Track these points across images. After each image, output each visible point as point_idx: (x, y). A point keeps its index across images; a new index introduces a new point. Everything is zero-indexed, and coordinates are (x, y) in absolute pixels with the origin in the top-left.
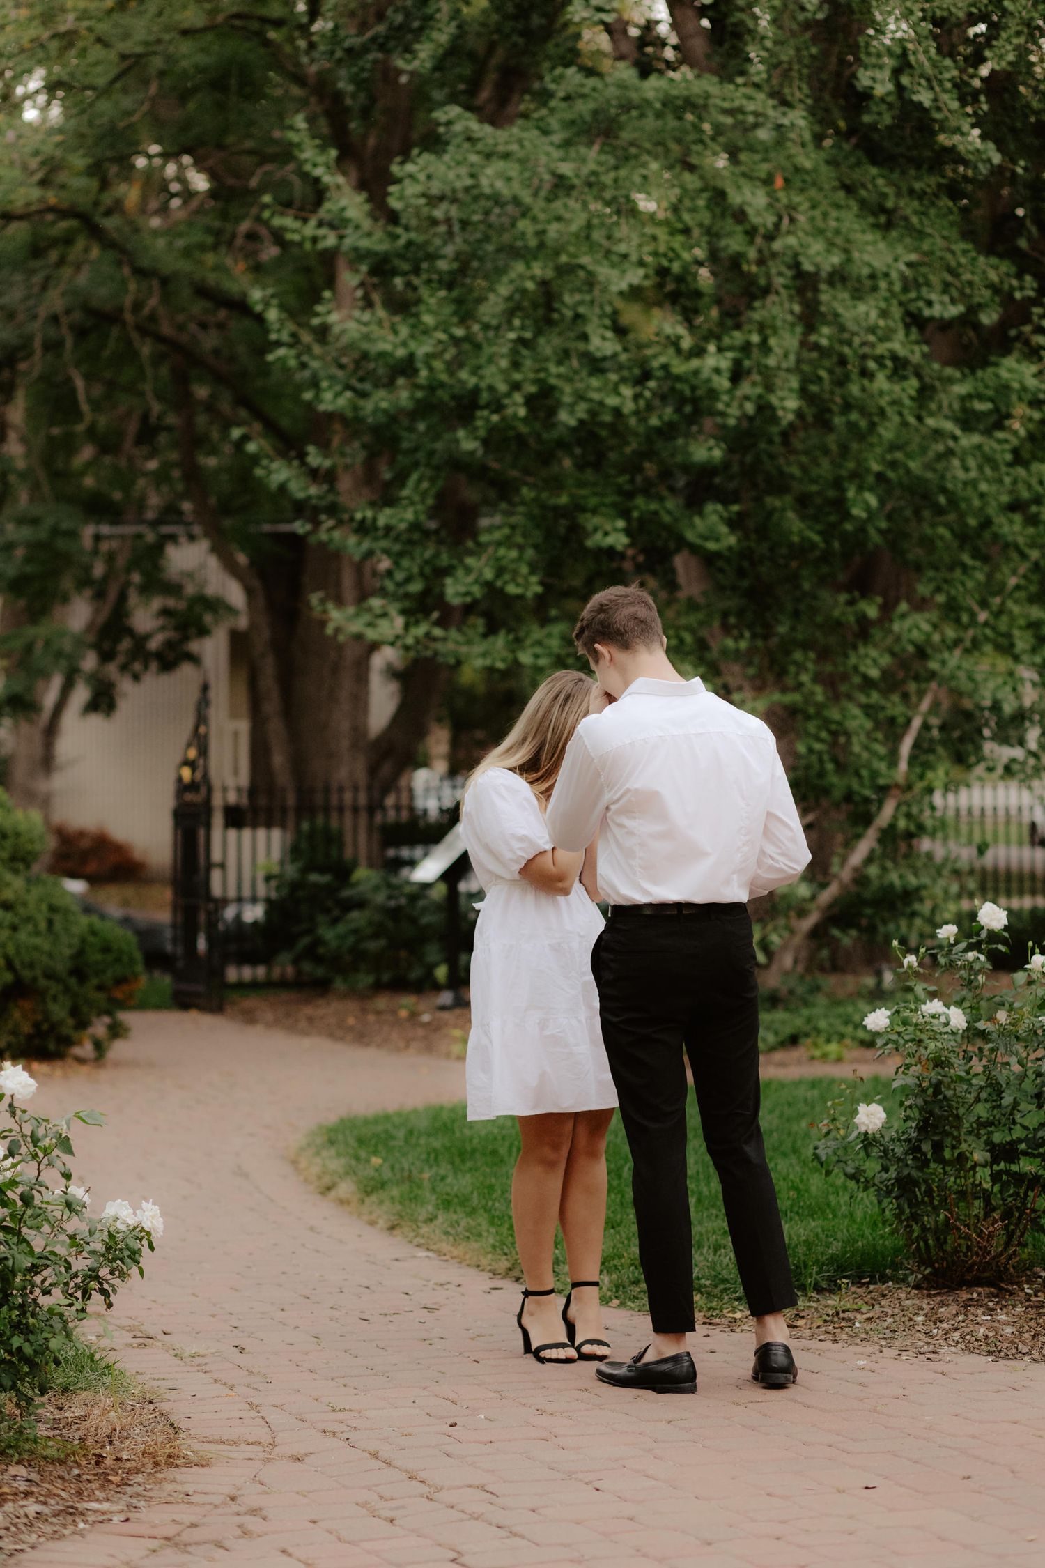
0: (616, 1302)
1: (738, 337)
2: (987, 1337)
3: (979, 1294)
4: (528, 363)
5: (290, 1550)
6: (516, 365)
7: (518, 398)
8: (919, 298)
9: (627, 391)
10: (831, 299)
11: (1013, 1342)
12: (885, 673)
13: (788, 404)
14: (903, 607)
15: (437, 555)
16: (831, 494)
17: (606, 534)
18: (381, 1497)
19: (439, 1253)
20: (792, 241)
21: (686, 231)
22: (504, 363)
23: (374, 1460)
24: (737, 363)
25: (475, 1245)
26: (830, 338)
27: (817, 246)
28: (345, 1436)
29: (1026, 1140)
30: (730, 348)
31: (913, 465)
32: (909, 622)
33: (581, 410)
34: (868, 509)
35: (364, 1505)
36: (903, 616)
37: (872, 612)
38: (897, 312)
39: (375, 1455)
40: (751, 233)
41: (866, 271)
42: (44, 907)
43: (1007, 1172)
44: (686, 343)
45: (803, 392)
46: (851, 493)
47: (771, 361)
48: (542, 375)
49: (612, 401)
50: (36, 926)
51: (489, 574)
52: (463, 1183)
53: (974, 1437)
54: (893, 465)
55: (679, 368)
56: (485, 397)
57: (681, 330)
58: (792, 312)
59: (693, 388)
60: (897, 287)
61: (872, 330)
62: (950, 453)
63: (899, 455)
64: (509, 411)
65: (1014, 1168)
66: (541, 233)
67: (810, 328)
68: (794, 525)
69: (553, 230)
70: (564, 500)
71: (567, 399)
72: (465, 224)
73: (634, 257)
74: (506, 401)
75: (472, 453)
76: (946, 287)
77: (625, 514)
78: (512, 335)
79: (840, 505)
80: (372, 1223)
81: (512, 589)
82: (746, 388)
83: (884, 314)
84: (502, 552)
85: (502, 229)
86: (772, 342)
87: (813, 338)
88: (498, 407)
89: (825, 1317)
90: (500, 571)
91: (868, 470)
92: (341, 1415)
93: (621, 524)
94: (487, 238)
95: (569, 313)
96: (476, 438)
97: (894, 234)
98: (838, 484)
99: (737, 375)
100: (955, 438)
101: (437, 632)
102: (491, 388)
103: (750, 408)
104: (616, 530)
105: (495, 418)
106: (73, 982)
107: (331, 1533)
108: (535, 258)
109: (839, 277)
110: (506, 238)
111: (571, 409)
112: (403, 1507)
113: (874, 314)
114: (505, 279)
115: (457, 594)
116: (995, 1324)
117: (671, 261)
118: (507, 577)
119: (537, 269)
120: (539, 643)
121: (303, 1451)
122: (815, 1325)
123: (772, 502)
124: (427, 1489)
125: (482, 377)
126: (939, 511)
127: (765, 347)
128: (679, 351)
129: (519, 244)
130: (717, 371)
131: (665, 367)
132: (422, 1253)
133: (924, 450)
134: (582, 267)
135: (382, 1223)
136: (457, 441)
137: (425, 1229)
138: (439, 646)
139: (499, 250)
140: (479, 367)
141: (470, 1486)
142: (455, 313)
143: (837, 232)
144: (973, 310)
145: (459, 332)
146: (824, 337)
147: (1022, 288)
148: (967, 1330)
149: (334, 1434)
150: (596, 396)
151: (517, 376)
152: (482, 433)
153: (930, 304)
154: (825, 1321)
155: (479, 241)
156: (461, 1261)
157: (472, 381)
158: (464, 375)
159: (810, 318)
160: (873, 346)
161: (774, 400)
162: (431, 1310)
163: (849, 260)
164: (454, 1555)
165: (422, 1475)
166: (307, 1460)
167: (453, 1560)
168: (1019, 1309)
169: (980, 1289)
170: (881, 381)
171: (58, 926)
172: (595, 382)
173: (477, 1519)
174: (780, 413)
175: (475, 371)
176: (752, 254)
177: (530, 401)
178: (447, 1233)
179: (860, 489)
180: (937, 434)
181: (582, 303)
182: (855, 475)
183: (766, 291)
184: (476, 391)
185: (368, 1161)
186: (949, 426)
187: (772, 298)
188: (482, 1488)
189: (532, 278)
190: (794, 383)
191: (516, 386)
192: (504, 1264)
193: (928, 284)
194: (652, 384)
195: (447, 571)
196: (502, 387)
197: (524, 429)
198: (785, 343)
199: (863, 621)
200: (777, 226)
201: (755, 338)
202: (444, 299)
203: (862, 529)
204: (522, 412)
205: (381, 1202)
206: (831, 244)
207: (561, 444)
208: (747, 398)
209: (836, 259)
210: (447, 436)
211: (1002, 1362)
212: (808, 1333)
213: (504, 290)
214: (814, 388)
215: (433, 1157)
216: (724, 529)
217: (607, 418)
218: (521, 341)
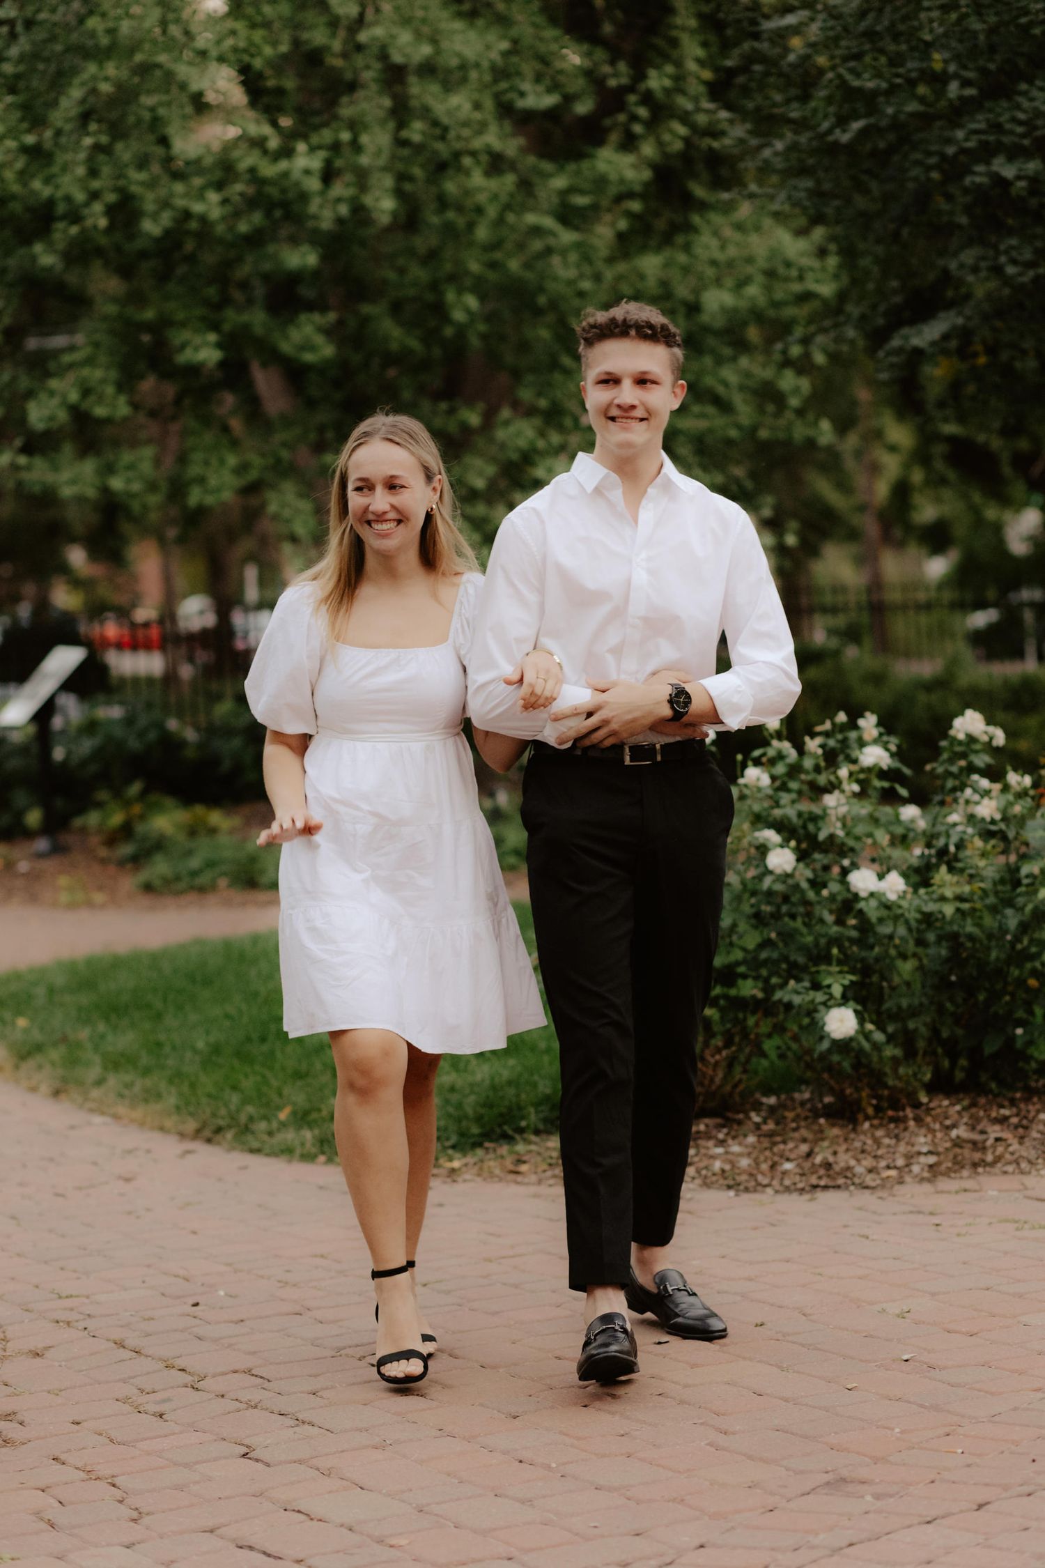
0: (322, 1158)
1: (326, 135)
2: (723, 1171)
3: (707, 1126)
4: (106, 170)
5: (63, 1457)
6: (93, 173)
7: (98, 207)
8: (512, 89)
9: (213, 197)
10: (421, 91)
11: (751, 1175)
12: (492, 484)
13: (384, 205)
14: (506, 413)
15: (14, 379)
16: (430, 297)
17: (197, 349)
18: (142, 1391)
19: (116, 1117)
20: (378, 31)
21: (267, 25)
22: (81, 171)
23: (122, 1350)
24: (328, 163)
25: (158, 1107)
26: (424, 133)
27: (405, 37)
28: (82, 1325)
29: (744, 962)
30: (320, 147)
31: (514, 265)
32: (512, 429)
33: (166, 219)
34: (468, 311)
35: (125, 1400)
36: (507, 423)
37: (473, 418)
38: (489, 103)
39: (121, 1345)
40: (334, 23)
41: (454, 62)
43: (726, 997)
44: (274, 143)
45: (399, 193)
46: (450, 296)
47: (364, 160)
48: (121, 183)
49: (198, 208)
51: (74, 396)
52: (125, 1040)
53: (750, 1279)
54: (493, 265)
55: (269, 170)
56: (61, 208)
57: (267, 130)
59: (284, 191)
60: (488, 78)
61: (466, 124)
62: (549, 251)
63: (498, 255)
64: (89, 222)
65: (733, 992)
66: (112, 32)
67: (401, 125)
68: (393, 333)
69: (125, 27)
70: (149, 314)
71: (149, 206)
72: (29, 24)
73: (214, 53)
74: (86, 211)
75: (50, 269)
76: (538, 78)
77: (215, 327)
78: (88, 141)
79: (439, 310)
80: (34, 1089)
81: (100, 411)
82: (338, 189)
83: (477, 106)
84: (86, 372)
85: (68, 28)
86: (364, 139)
87: (404, 134)
88: (75, 217)
89: (549, 1161)
90: (86, 392)
91: (467, 273)
92: (68, 1303)
93: (212, 337)
94: (53, 38)
95: (147, 116)
96: (55, 251)
97: (480, 22)
98: (435, 286)
99: (328, 175)
100: (552, 233)
101: (22, 460)
102: (68, 199)
103: (344, 210)
104: (207, 344)
105: (74, 230)
107: (101, 1435)
108: (109, 58)
109: (428, 69)
110: (74, 37)
111: (155, 217)
112: (169, 1400)
113: (467, 106)
114: (76, 81)
115: (41, 420)
116: (730, 1157)
118: (92, 398)
119: (111, 69)
120: (131, 467)
121: (40, 1346)
122: (539, 1170)
123: (367, 309)
124: (190, 1378)
125: (57, 187)
126: (538, 312)
127: (356, 146)
128: (265, 152)
129: (90, 43)
130: (307, 172)
131: (252, 170)
132: (97, 1119)
133: (521, 246)
134: (158, 66)
135: (45, 1088)
136: (34, 258)
137: (95, 1093)
138: (25, 476)
139: (68, 50)
140: (53, 176)
141: (236, 1372)
142: (22, 120)
143: (424, 21)
144: (568, 99)
145: (30, 139)
146: (416, 131)
147: (616, 75)
148: (702, 1165)
149: (68, 1323)
150: (180, 203)
151: (96, 184)
152: (61, 246)
153: (522, 94)
154: (550, 1165)
155: (45, 41)
156: (142, 1125)
157: (46, 192)
158: (37, 184)
159: (401, 113)
160: (467, 140)
161: (368, 200)
162: (128, 1180)
163: (438, 52)
164: (244, 1450)
165: (181, 1363)
166: (48, 1354)
167: (244, 1455)
168: (751, 1139)
169: (707, 1121)
170: (477, 179)
172: (179, 187)
173: (256, 1407)
174: (374, 215)
175: (48, 181)
176: (337, 45)
177: (110, 211)
178: (121, 1096)
179: (460, 291)
180: (537, 231)
181: (161, 104)
182: (452, 278)
183: (352, 87)
184: (51, 203)
185: (13, 1024)
186: (548, 222)
187: (361, 94)
188: (249, 1372)
189: (106, 79)
190: (388, 181)
191: (94, 196)
192: (191, 1125)
193: (519, 74)
194: (239, 187)
195: (30, 394)
196: (80, 197)
197: (103, 241)
198: (377, 141)
199: (465, 429)
200: (362, 15)
201: (345, 136)
202: (10, 105)
203: (461, 331)
204: (103, 223)
205: (40, 1067)
206: (418, 36)
207: (143, 255)
208: (339, 200)
209: (426, 50)
210: (22, 251)
211: (745, 1196)
212: (533, 1178)
213: (76, 93)
214: (408, 187)
215: (84, 1016)
216: (319, 339)
217: (194, 225)
218: (97, 147)
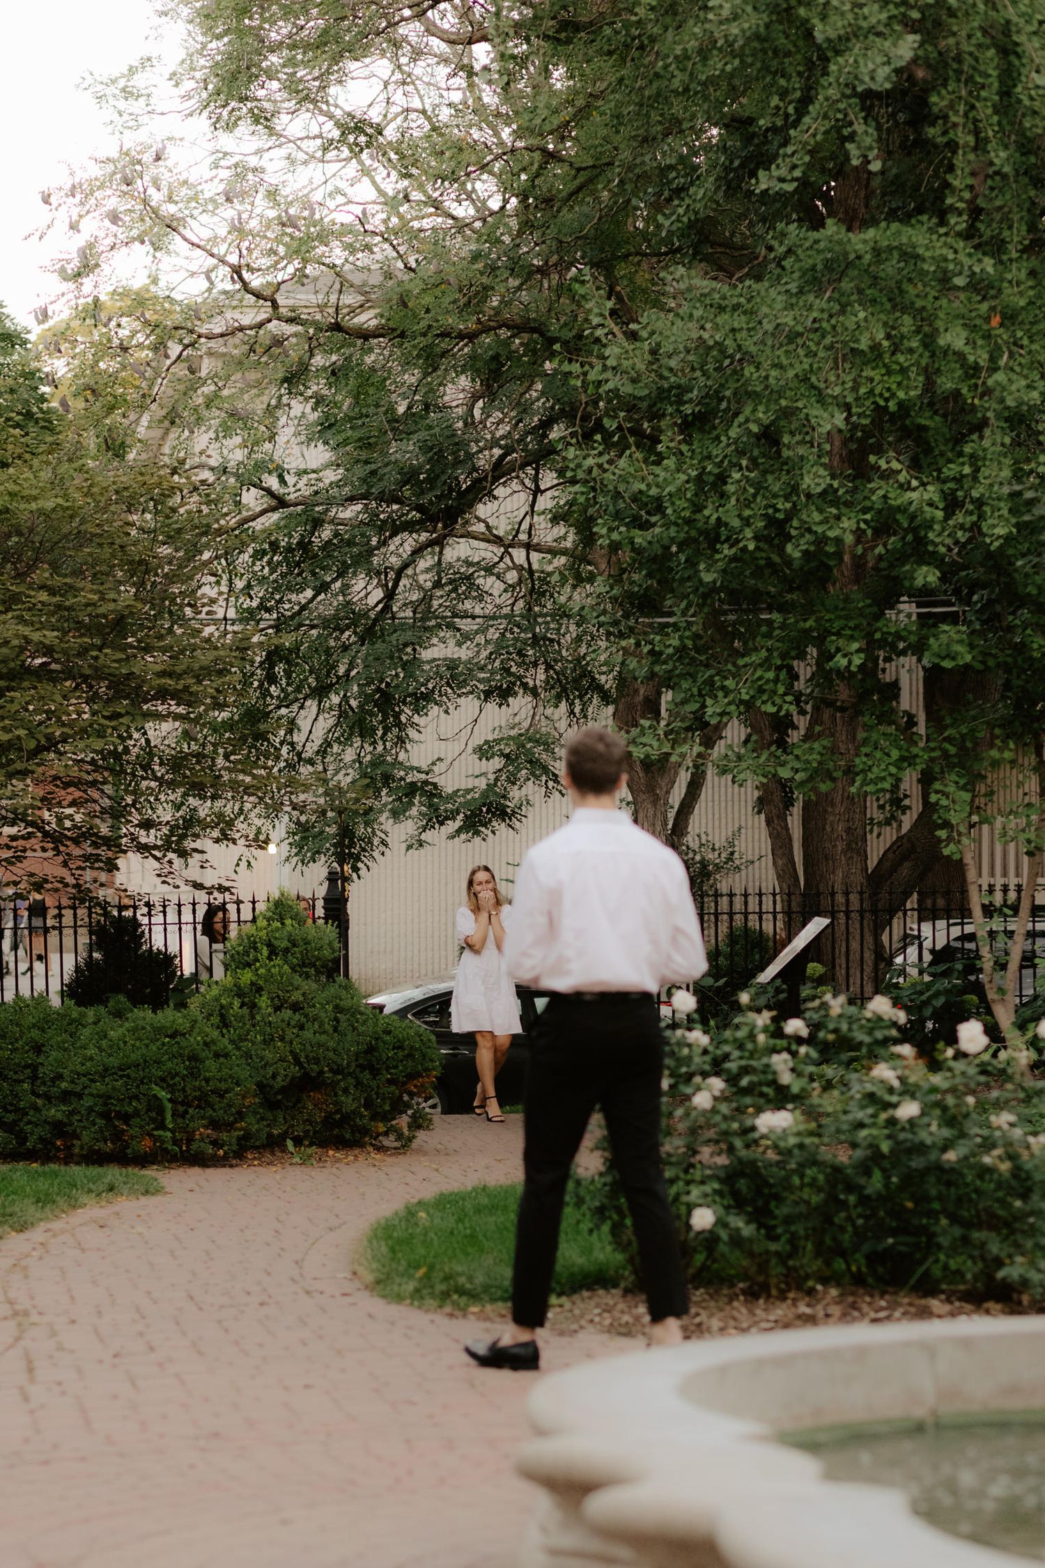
1: (954, 469)
6: (747, 502)
7: (749, 532)
13: (998, 531)
21: (902, 372)
33: (807, 543)
42: (330, 1008)
48: (771, 511)
49: (834, 533)
50: (321, 1024)
58: (1003, 445)
66: (765, 379)
69: (775, 376)
71: (794, 532)
74: (740, 536)
81: (769, 708)
82: (960, 517)
84: (760, 673)
88: (733, 541)
96: (716, 571)
102: (726, 524)
105: (732, 551)
106: (366, 1076)
108: (760, 402)
111: (798, 541)
114: (736, 422)
115: (715, 714)
117: (887, 400)
119: (762, 413)
129: (748, 389)
150: (819, 529)
151: (748, 513)
152: (720, 565)
161: (984, 527)
171: (343, 1025)
174: (990, 539)
177: (759, 535)
189: (758, 421)
196: (737, 523)
201: (967, 470)
204: (753, 546)
213: (733, 433)
217: (831, 548)
